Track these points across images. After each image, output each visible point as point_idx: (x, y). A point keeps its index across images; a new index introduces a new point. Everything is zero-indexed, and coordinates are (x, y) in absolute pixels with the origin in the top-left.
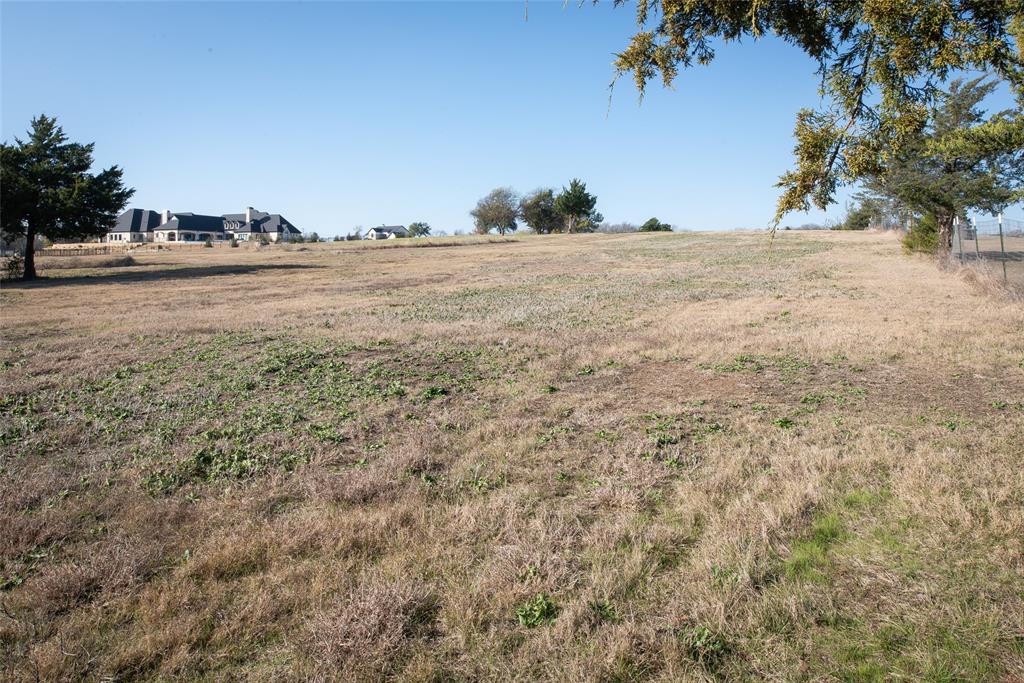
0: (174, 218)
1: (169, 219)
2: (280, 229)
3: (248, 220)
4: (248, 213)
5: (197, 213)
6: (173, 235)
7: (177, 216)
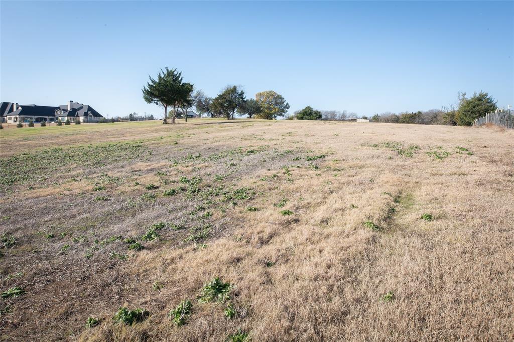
0: (20, 108)
1: (17, 108)
2: (86, 114)
3: (69, 109)
4: (68, 104)
5: (37, 104)
6: (17, 118)
7: (21, 106)
